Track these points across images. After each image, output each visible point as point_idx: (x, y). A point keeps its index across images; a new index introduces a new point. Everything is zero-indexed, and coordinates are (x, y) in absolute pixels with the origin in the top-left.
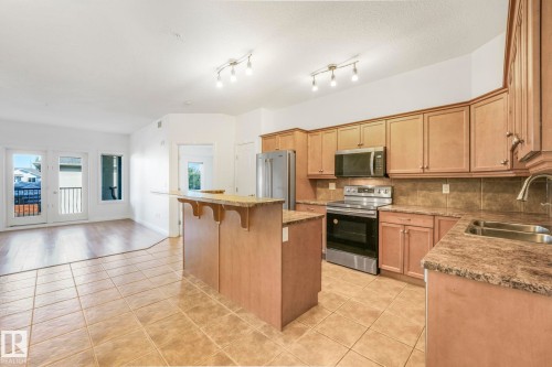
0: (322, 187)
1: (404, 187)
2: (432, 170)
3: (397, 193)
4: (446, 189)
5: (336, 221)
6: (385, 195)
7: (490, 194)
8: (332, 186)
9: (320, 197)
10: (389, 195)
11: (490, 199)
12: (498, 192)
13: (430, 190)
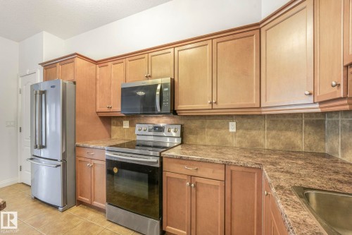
0: (117, 125)
1: (194, 124)
2: (221, 105)
3: (186, 131)
4: (232, 127)
5: (115, 170)
6: (174, 134)
7: (274, 132)
8: (126, 124)
9: (114, 136)
10: (178, 134)
11: (273, 137)
12: (281, 130)
13: (217, 129)
